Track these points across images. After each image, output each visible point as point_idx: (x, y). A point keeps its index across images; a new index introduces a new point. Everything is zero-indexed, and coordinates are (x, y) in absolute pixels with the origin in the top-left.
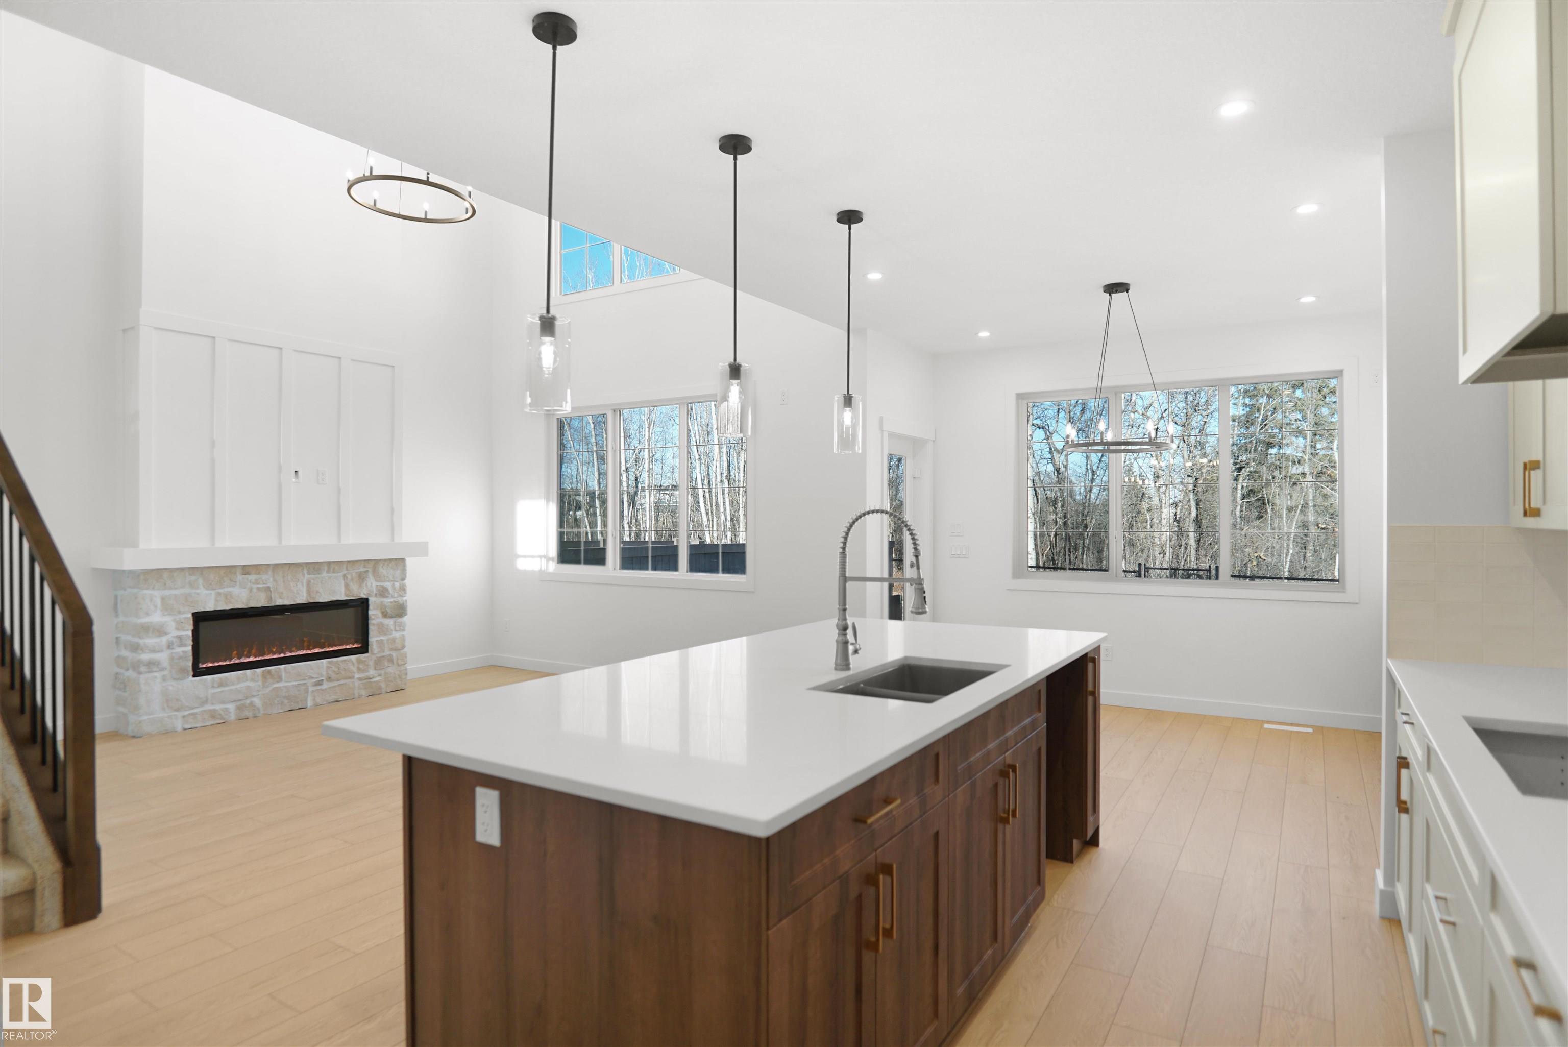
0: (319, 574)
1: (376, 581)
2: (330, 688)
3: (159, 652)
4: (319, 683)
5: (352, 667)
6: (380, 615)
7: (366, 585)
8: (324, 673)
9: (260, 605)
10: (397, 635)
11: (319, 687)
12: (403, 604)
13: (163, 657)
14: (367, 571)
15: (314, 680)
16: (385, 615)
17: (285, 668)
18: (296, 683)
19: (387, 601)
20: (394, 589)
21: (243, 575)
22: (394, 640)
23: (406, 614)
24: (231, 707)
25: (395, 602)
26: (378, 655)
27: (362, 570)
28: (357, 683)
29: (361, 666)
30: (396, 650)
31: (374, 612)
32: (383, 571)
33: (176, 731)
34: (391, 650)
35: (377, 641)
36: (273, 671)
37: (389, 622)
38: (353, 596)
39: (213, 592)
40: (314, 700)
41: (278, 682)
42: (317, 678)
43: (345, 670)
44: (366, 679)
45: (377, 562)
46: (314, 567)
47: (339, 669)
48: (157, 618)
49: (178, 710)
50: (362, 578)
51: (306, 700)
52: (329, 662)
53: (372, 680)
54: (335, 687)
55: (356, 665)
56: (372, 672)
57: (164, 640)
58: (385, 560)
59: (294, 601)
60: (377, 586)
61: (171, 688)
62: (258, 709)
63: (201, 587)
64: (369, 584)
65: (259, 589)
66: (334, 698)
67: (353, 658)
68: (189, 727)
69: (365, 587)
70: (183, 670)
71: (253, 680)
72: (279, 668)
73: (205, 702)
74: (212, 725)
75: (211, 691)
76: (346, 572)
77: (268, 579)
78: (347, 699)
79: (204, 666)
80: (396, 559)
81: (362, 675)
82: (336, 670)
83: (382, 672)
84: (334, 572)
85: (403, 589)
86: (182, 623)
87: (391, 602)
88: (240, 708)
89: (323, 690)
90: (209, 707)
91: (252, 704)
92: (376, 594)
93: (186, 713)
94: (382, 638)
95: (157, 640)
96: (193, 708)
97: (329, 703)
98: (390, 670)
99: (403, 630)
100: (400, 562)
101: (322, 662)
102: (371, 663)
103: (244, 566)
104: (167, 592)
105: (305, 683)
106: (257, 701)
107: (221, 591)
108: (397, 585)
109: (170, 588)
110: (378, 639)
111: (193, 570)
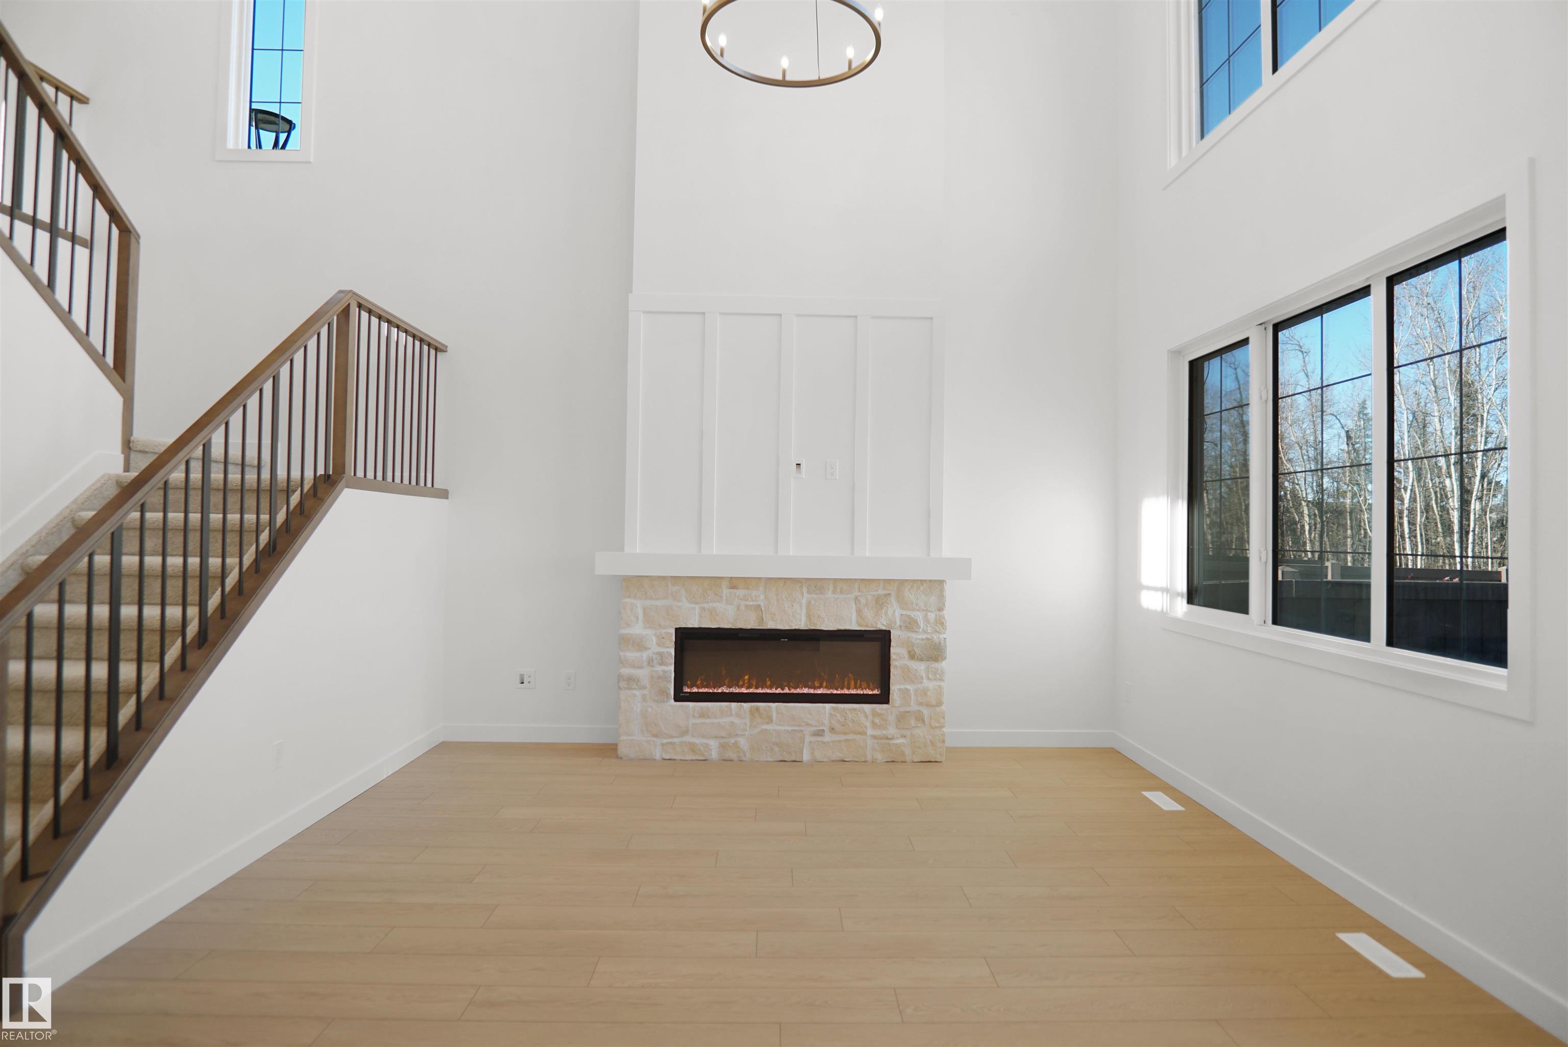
0: (822, 594)
1: (902, 608)
2: (834, 741)
3: (639, 667)
4: (820, 733)
5: (863, 719)
6: (906, 655)
7: (886, 614)
8: (826, 722)
9: (749, 627)
10: (931, 685)
11: (819, 739)
12: (940, 643)
13: (643, 674)
14: (890, 594)
15: (814, 729)
16: (912, 656)
17: (777, 707)
18: (789, 728)
19: (917, 637)
20: (926, 620)
21: (730, 588)
22: (925, 692)
23: (945, 658)
24: (713, 744)
25: (928, 639)
26: (902, 710)
27: (881, 592)
28: (870, 742)
29: (877, 721)
30: (928, 705)
31: (897, 651)
32: (910, 595)
33: (655, 760)
34: (921, 704)
35: (900, 690)
36: (761, 708)
37: (920, 667)
38: (867, 626)
39: (697, 607)
40: (812, 753)
41: (768, 723)
42: (816, 726)
43: (853, 721)
44: (882, 738)
45: (902, 582)
46: (816, 585)
47: (846, 719)
48: (637, 630)
49: (655, 736)
50: (880, 603)
51: (801, 752)
52: (834, 709)
53: (892, 742)
54: (840, 741)
55: (870, 717)
56: (892, 731)
57: (645, 655)
58: (915, 581)
59: (789, 625)
60: (902, 615)
61: (650, 710)
62: (744, 753)
63: (684, 600)
64: (890, 612)
65: (746, 606)
66: (838, 755)
67: (867, 707)
68: (668, 757)
69: (884, 616)
70: (663, 692)
71: (738, 715)
72: (769, 706)
73: (685, 732)
74: (692, 760)
75: (692, 721)
76: (858, 594)
77: (759, 596)
78: (856, 760)
79: (689, 690)
80: (931, 581)
81: (878, 733)
82: (842, 720)
83: (908, 733)
84: (842, 592)
85: (941, 623)
86: (663, 638)
87: (923, 639)
88: (723, 747)
89: (824, 743)
90: (688, 739)
91: (736, 745)
92: (901, 626)
93: (665, 741)
94: (908, 687)
95: (638, 654)
96: (672, 737)
97: (833, 761)
98: (918, 731)
99: (941, 680)
100: (936, 586)
101: (825, 708)
102: (892, 718)
103: (731, 578)
104: (648, 603)
105: (802, 731)
106: (743, 743)
107: (706, 606)
108: (932, 616)
109: (652, 599)
110: (902, 687)
111: (676, 579)
